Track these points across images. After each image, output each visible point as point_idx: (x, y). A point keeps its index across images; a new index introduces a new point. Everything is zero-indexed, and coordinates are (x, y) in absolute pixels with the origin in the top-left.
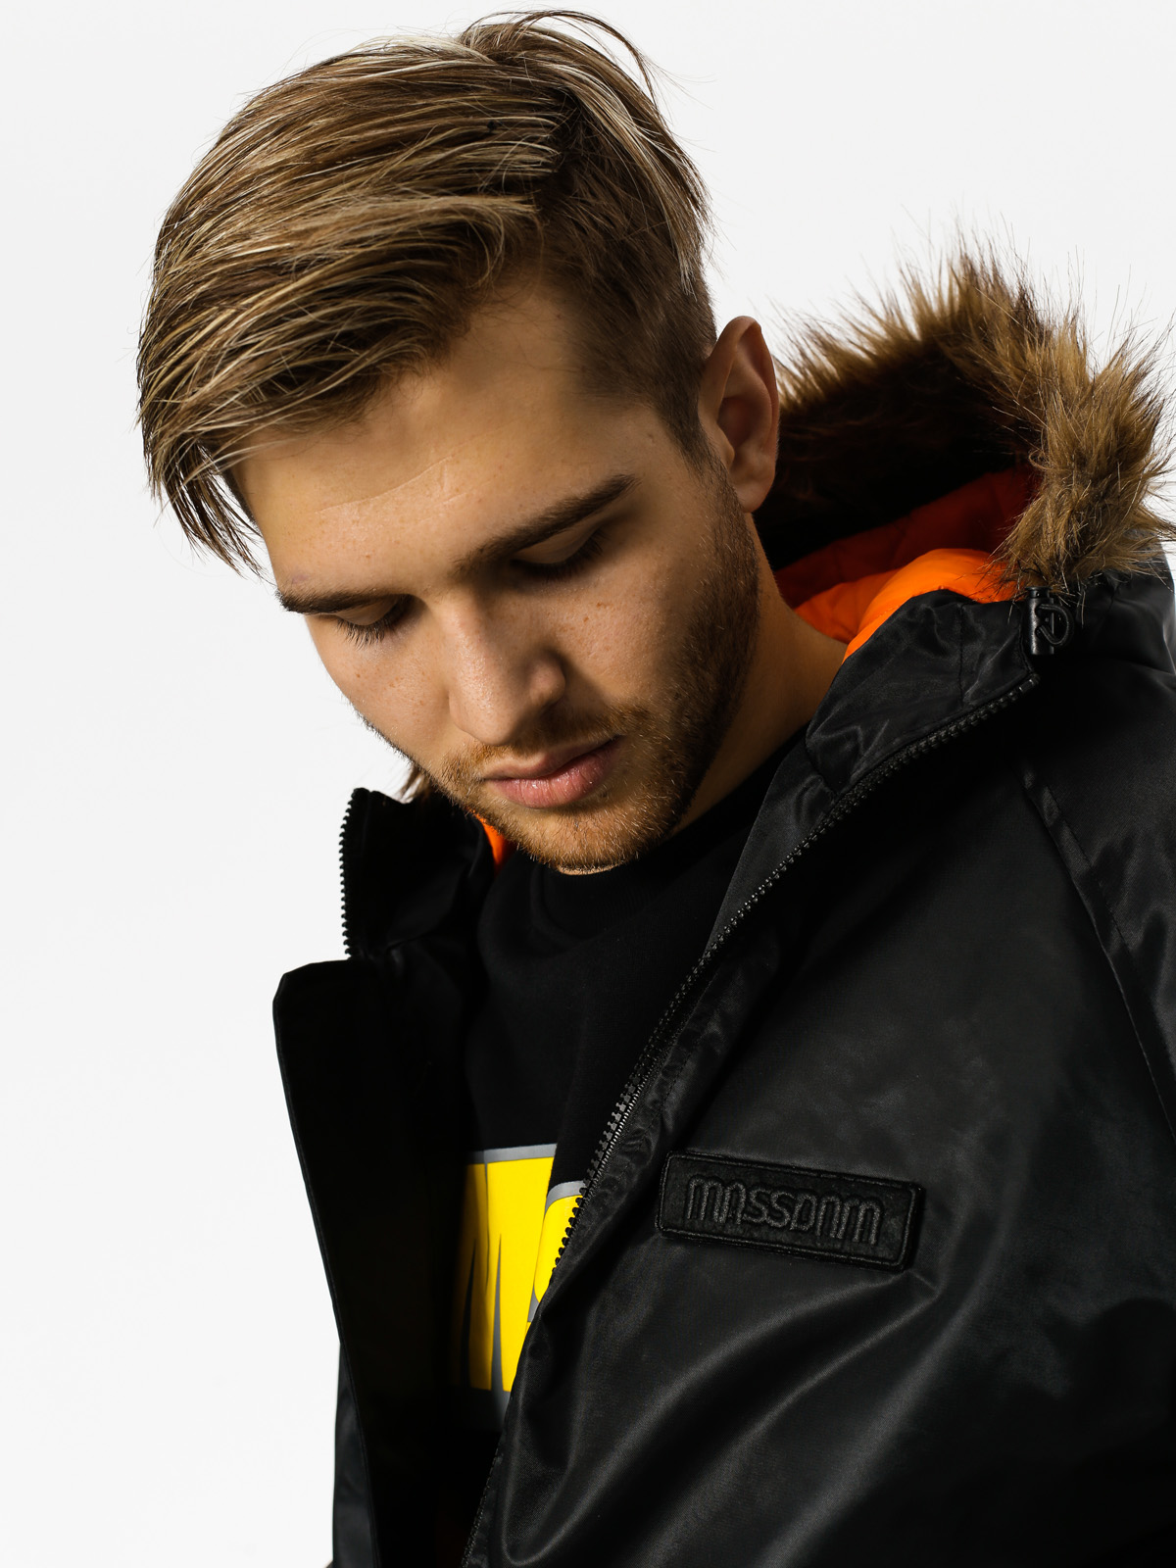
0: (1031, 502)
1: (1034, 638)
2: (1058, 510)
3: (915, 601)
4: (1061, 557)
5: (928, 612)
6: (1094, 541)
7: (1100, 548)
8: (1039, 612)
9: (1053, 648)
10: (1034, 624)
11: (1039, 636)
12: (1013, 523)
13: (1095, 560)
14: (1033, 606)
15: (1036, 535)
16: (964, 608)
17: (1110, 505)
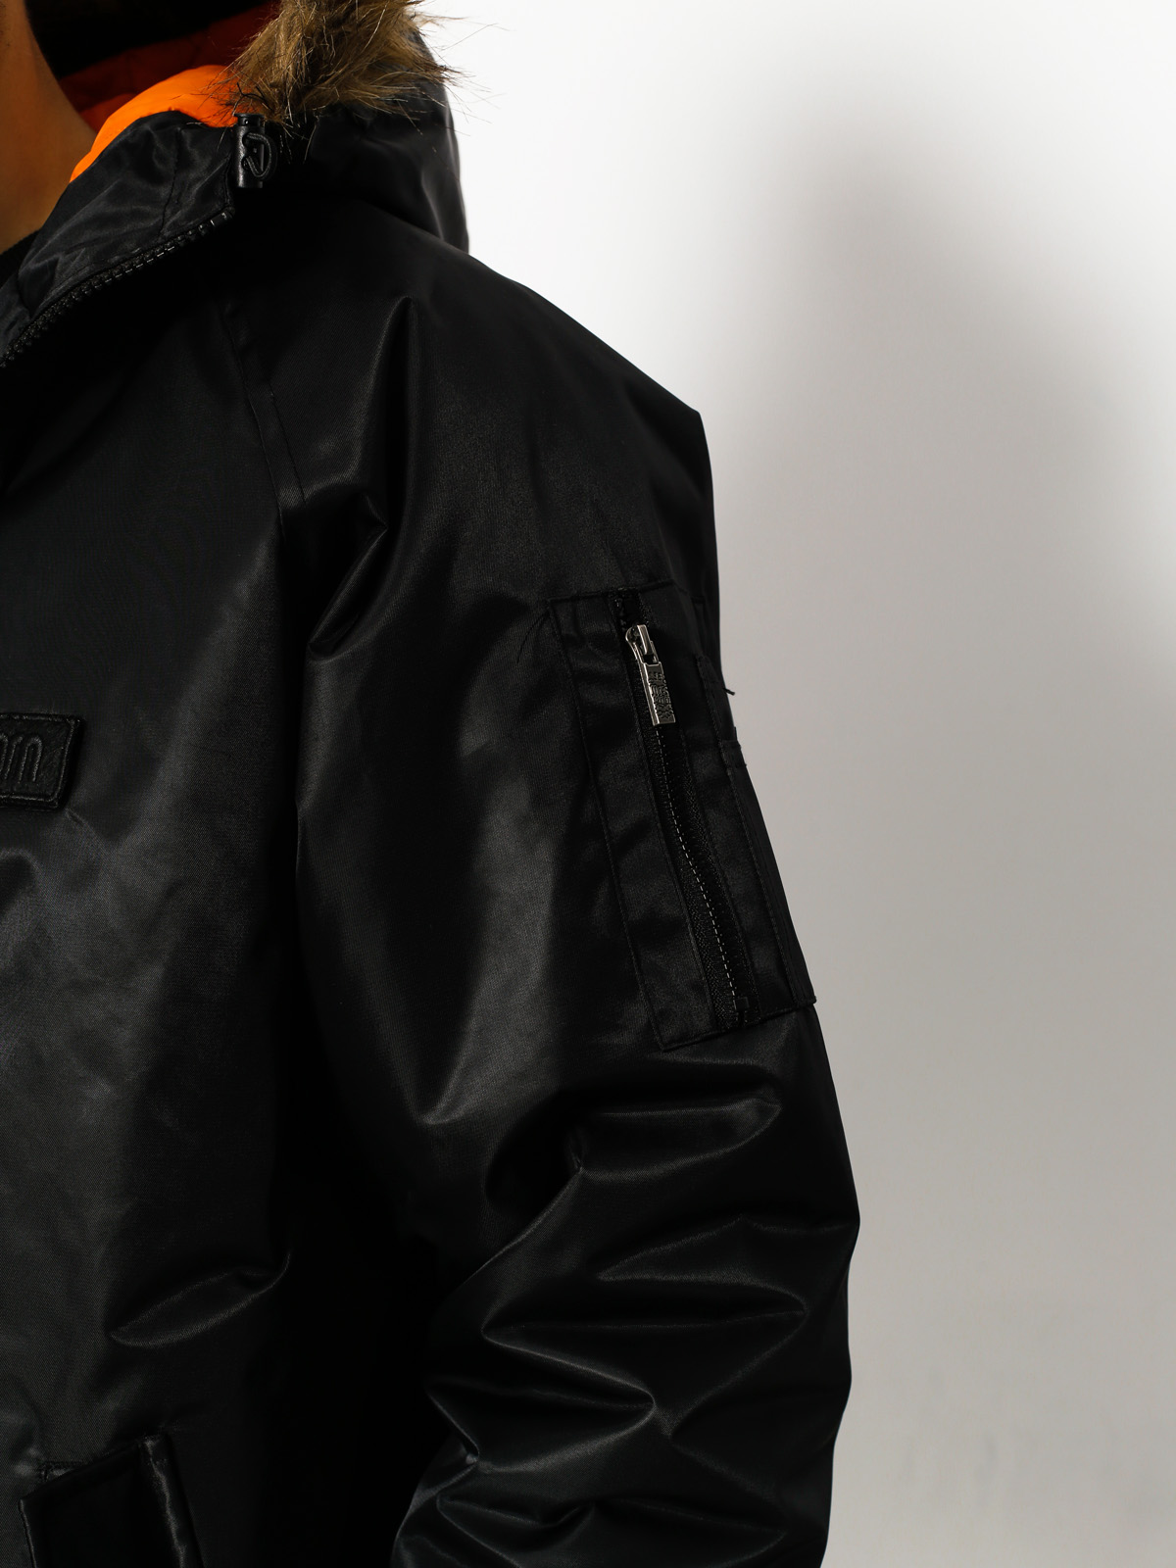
0: (268, 23)
1: (241, 171)
2: (290, 31)
3: (141, 121)
4: (288, 85)
5: (148, 135)
6: (329, 69)
7: (336, 79)
8: (247, 141)
9: (261, 183)
10: (242, 155)
11: (246, 169)
12: (248, 42)
13: (328, 89)
14: (242, 134)
15: (269, 59)
16: (183, 132)
17: (349, 33)
